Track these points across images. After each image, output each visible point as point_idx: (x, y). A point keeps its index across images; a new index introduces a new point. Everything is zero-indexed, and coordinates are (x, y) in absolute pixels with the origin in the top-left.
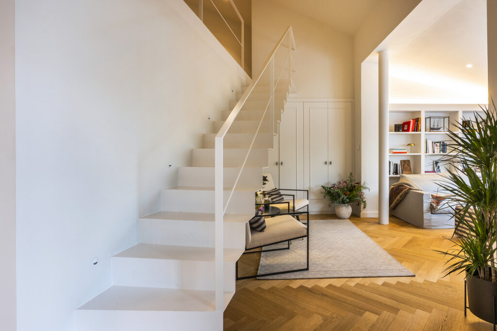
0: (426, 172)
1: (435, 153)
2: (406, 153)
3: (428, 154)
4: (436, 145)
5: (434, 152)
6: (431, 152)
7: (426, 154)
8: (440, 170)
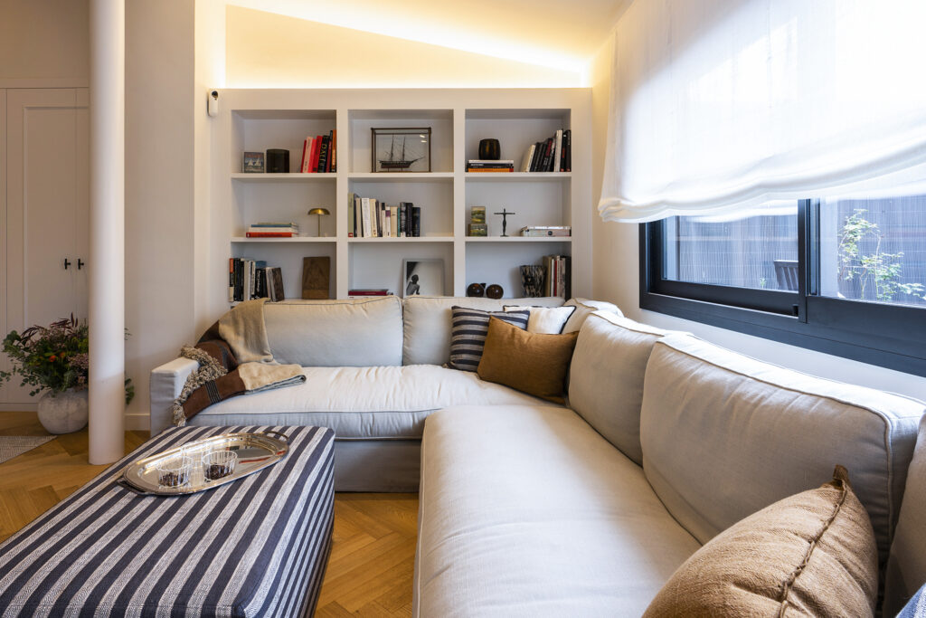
0: (352, 293)
1: (385, 238)
2: (289, 235)
3: (359, 239)
4: (388, 214)
5: (380, 235)
6: (369, 235)
7: (353, 239)
8: (418, 288)
